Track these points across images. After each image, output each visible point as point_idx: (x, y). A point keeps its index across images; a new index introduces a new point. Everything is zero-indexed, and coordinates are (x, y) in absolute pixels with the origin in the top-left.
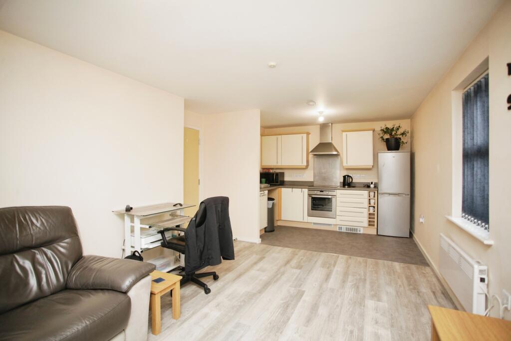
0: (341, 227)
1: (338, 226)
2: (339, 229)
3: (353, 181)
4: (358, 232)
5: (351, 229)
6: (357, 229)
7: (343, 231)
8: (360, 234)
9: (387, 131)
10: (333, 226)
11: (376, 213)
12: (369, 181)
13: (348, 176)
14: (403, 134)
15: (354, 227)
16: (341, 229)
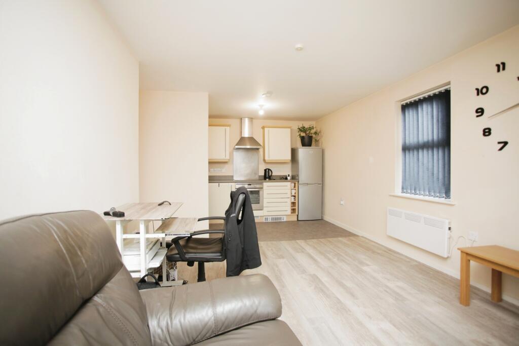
0: (267, 218)
1: (264, 217)
2: (265, 220)
3: (273, 174)
4: (282, 220)
5: (276, 219)
6: (281, 218)
7: (269, 221)
8: (283, 222)
9: (303, 130)
10: (259, 217)
11: (297, 201)
12: (287, 174)
13: (269, 170)
14: (316, 133)
15: (278, 217)
16: (267, 220)
